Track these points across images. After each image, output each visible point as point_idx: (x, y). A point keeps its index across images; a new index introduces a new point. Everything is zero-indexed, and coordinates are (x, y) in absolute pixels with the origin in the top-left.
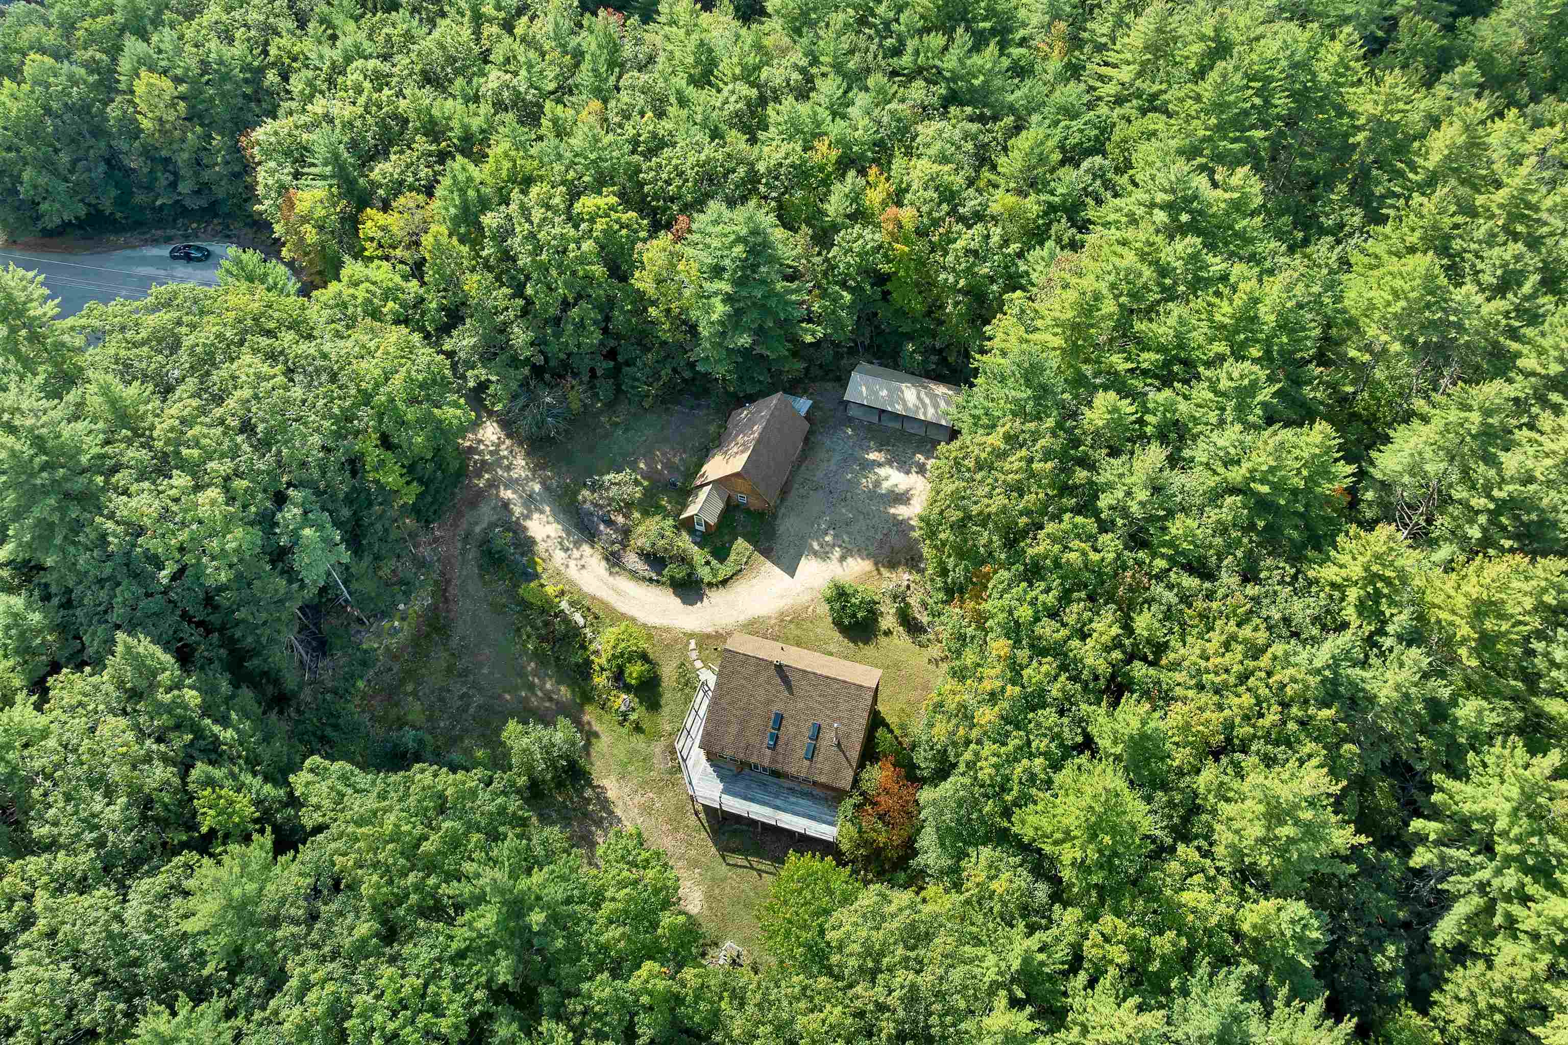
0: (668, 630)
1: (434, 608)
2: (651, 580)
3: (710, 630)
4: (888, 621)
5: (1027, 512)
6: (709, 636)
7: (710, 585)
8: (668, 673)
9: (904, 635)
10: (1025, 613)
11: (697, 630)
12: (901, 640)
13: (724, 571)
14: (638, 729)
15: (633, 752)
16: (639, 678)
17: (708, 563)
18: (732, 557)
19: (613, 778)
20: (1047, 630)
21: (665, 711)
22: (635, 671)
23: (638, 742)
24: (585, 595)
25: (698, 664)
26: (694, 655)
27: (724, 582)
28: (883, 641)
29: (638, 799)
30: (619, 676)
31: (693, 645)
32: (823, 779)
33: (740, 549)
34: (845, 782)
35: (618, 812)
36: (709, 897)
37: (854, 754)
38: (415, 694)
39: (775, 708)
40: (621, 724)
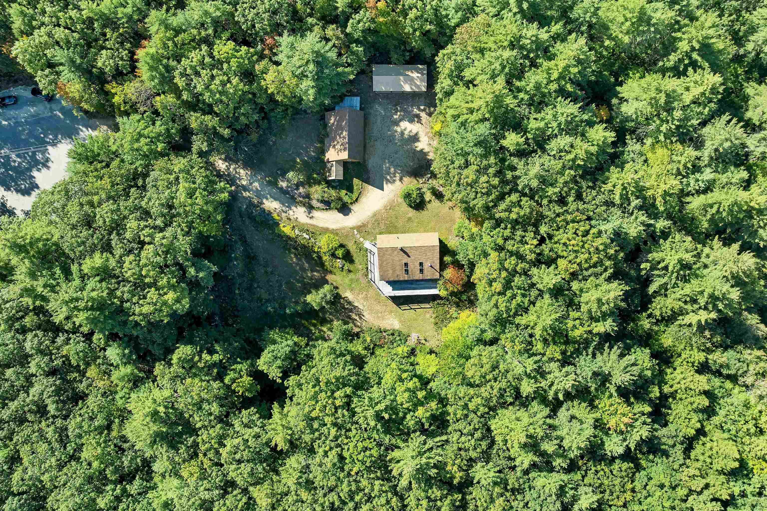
0: (344, 228)
1: (245, 250)
2: (326, 209)
3: (359, 224)
4: (428, 196)
5: (492, 201)
6: (361, 227)
7: (351, 203)
8: (352, 247)
9: (437, 201)
10: (500, 241)
11: (354, 225)
12: (436, 203)
13: (354, 196)
14: (350, 271)
15: (351, 280)
16: (342, 255)
17: (346, 194)
18: (355, 188)
19: (348, 291)
20: (510, 245)
21: (356, 261)
22: (340, 253)
23: (351, 276)
24: (303, 224)
25: (361, 239)
26: (358, 236)
27: (357, 200)
28: (429, 206)
29: (361, 296)
30: (333, 255)
31: (356, 232)
32: (429, 278)
33: (357, 183)
34: (437, 276)
35: (356, 304)
36: (401, 321)
37: (437, 267)
38: (258, 287)
39: (404, 262)
40: (342, 271)
